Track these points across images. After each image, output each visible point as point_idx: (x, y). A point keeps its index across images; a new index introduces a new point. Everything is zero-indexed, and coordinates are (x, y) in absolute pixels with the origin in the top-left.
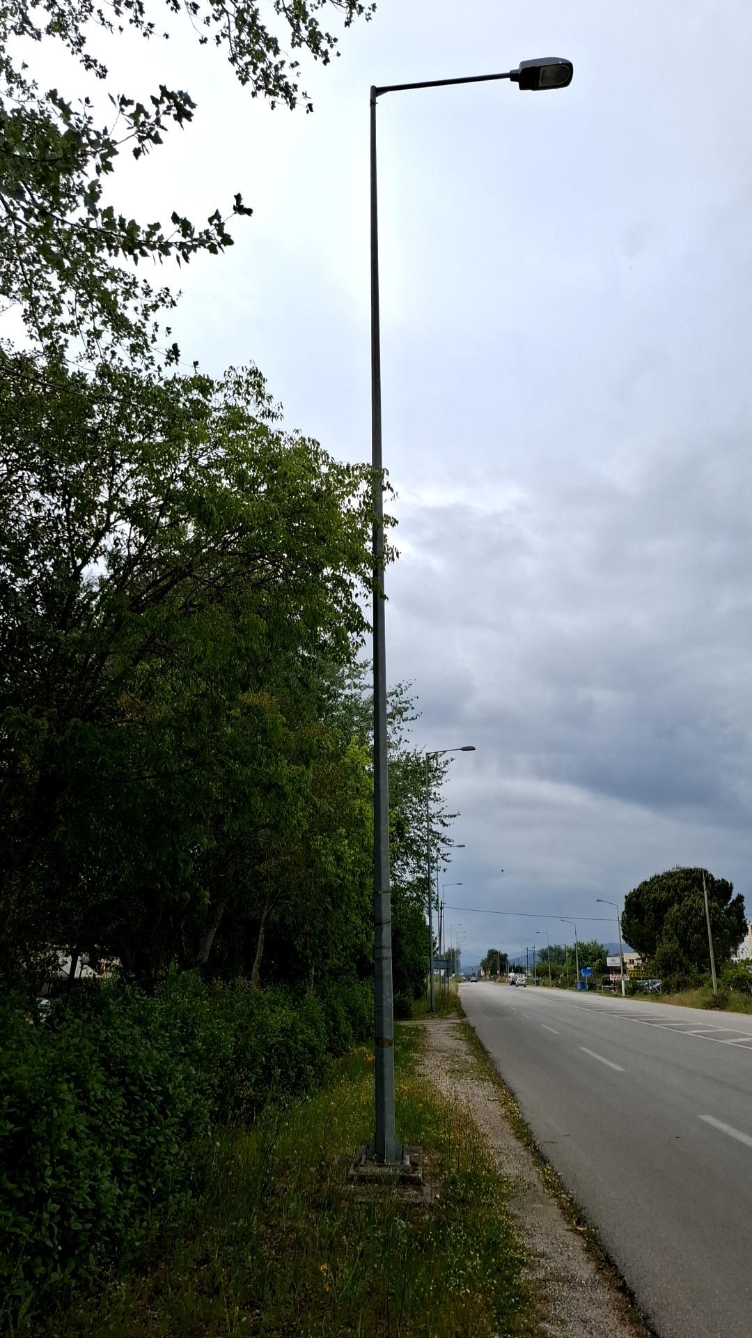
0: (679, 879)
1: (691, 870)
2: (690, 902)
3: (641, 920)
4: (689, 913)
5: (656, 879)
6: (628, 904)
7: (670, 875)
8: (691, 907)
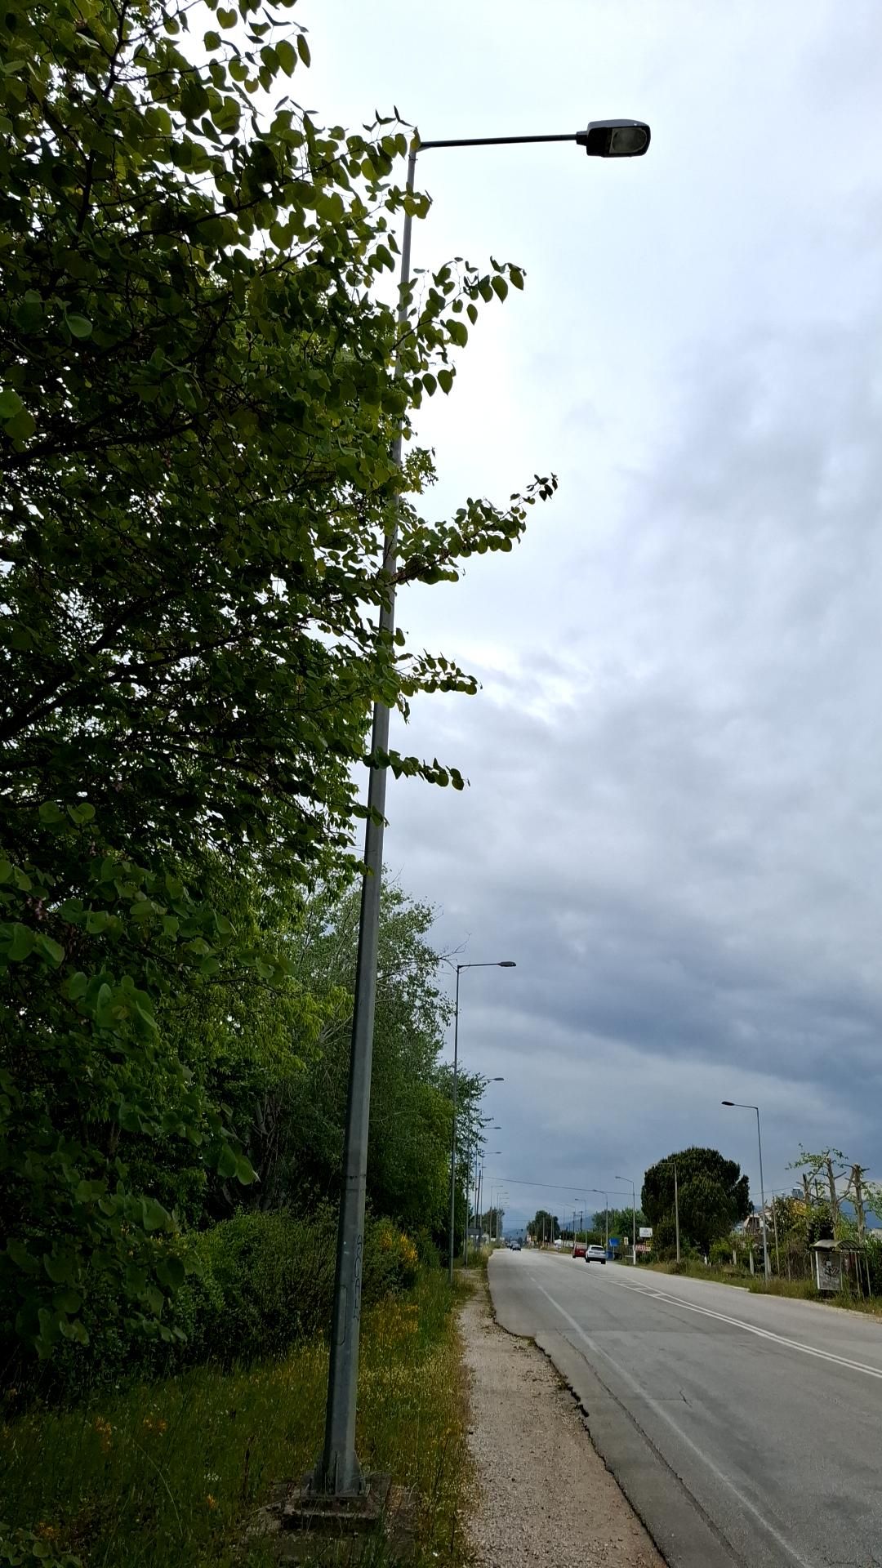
0: (691, 1159)
1: (704, 1150)
2: (696, 1182)
3: (656, 1195)
4: (695, 1193)
5: (674, 1157)
6: (647, 1180)
7: (684, 1155)
8: (698, 1186)
